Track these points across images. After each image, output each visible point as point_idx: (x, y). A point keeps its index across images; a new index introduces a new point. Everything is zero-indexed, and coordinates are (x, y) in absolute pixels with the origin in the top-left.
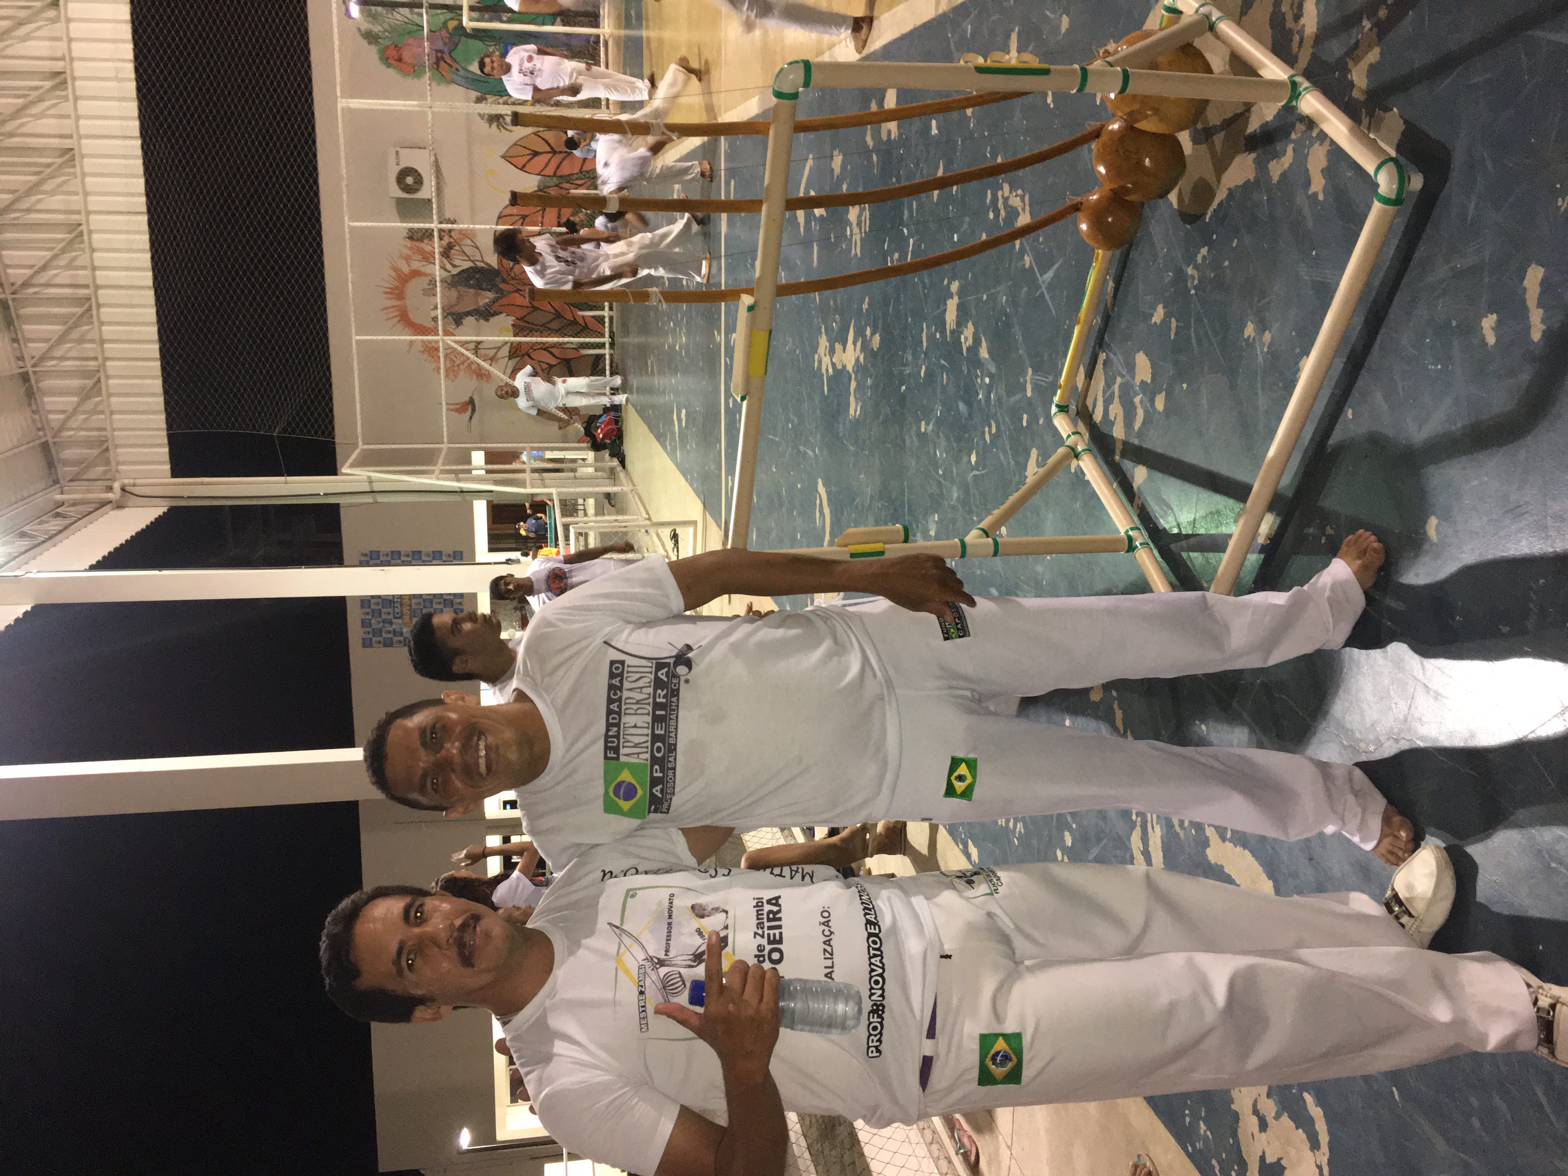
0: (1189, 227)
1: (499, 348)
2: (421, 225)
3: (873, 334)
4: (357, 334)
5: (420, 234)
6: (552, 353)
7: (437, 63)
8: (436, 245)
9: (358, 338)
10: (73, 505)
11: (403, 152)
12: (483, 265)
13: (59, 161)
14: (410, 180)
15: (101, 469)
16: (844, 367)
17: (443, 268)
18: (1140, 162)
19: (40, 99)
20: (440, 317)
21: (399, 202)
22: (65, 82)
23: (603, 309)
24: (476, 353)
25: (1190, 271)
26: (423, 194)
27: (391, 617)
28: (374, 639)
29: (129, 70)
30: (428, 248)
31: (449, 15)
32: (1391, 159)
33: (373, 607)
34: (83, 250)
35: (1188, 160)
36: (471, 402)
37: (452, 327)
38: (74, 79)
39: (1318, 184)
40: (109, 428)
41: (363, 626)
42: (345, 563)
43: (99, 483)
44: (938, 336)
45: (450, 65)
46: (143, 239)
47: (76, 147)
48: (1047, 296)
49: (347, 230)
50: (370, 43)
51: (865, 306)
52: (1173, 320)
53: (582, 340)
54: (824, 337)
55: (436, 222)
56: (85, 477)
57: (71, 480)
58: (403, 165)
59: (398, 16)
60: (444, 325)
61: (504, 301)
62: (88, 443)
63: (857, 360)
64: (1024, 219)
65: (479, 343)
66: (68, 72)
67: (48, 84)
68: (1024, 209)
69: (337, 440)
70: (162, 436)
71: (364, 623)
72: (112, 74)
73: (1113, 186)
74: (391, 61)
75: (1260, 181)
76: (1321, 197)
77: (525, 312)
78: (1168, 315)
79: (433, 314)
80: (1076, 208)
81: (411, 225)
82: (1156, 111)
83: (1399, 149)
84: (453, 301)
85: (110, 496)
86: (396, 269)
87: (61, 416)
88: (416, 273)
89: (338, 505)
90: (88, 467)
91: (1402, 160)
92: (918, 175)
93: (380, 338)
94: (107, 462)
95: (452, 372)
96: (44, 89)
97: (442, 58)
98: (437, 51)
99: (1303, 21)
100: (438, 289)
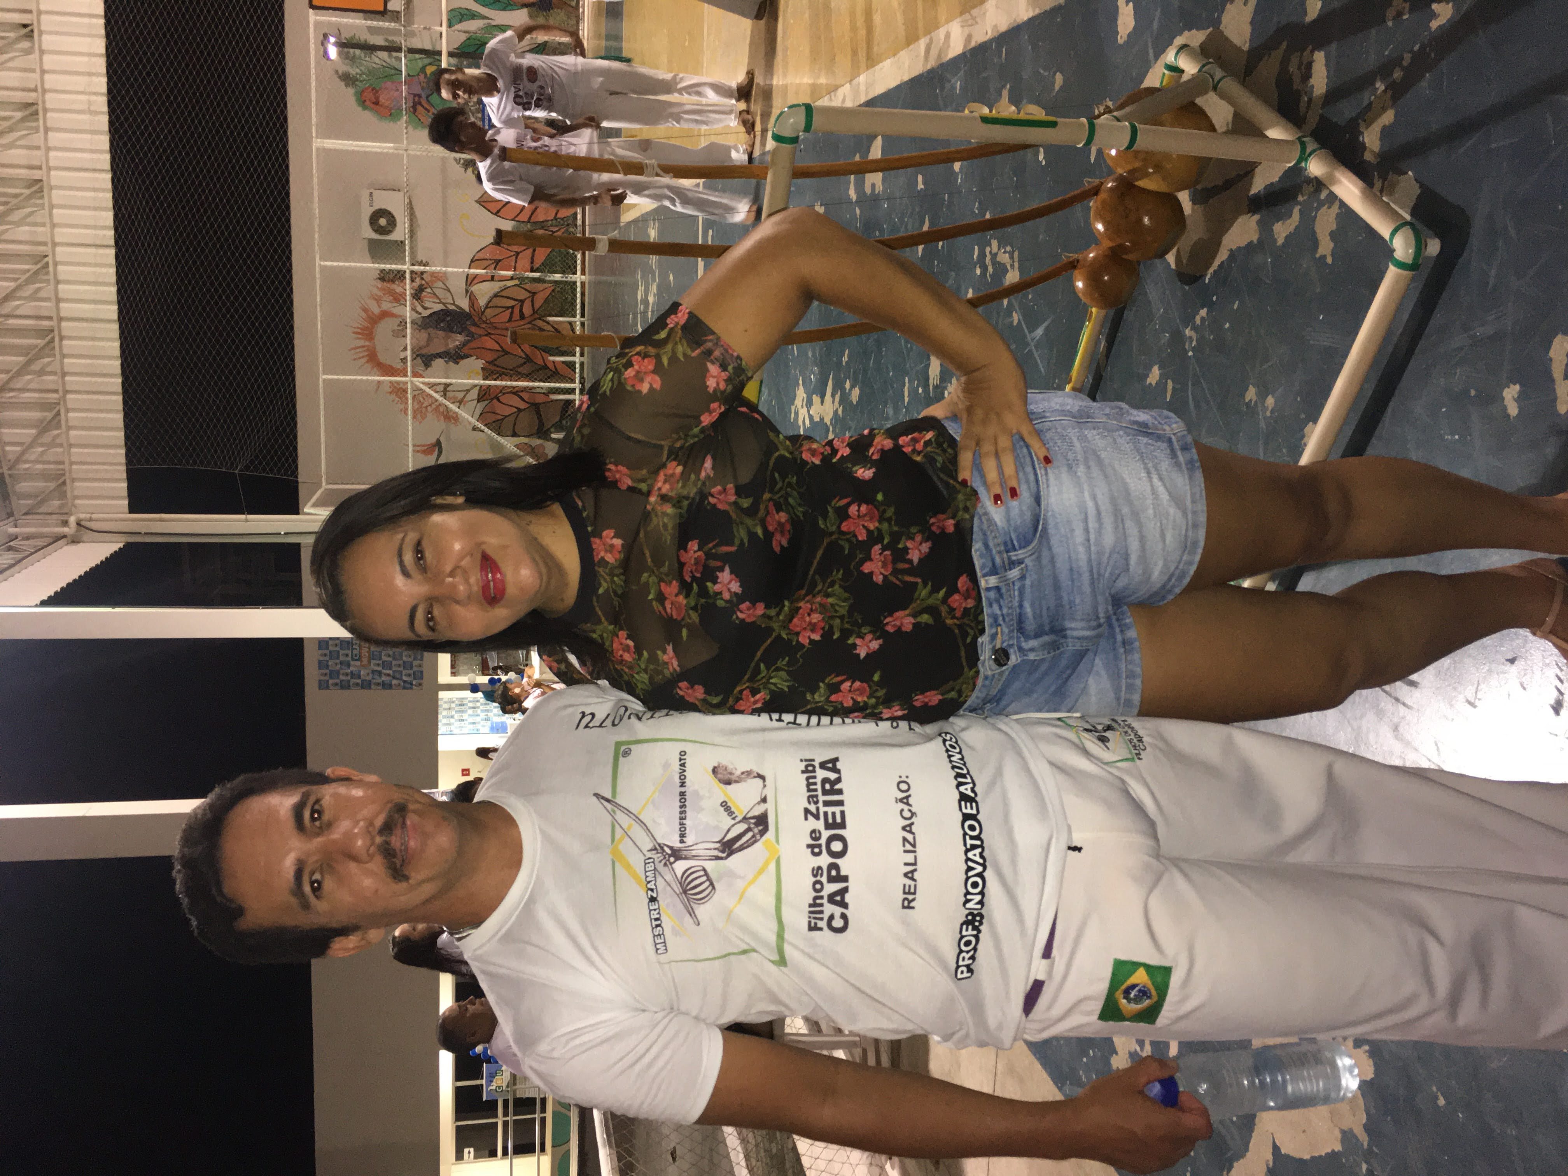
0: (1187, 288)
1: (468, 391)
2: (394, 267)
3: (853, 387)
4: (324, 373)
5: (391, 276)
6: (521, 398)
7: (414, 108)
8: (408, 287)
9: (325, 377)
10: (28, 538)
11: (376, 193)
12: (453, 307)
13: (27, 192)
14: (383, 222)
15: (57, 503)
16: (822, 419)
17: (413, 309)
18: (1140, 220)
19: (11, 130)
20: (409, 359)
21: (372, 243)
22: (36, 113)
23: (574, 355)
24: (445, 396)
25: (1188, 332)
26: (396, 236)
27: (349, 659)
28: (331, 682)
29: (101, 104)
30: (399, 290)
31: (427, 61)
32: (1406, 223)
33: (331, 648)
34: (48, 281)
35: (1188, 222)
36: (438, 443)
37: (421, 369)
38: (45, 110)
39: (1326, 247)
40: (67, 462)
41: (320, 668)
42: (304, 604)
43: (54, 516)
44: (920, 390)
45: (426, 109)
46: (110, 273)
47: (45, 178)
48: (1036, 355)
49: (317, 269)
50: (347, 85)
51: (845, 359)
52: (1170, 383)
53: (552, 385)
54: (801, 387)
55: (408, 264)
56: (40, 511)
57: (26, 514)
58: (377, 206)
59: (377, 60)
60: (413, 367)
61: (473, 345)
62: (45, 476)
63: (836, 412)
64: (1012, 277)
65: (447, 385)
66: (40, 103)
67: (19, 115)
68: (1012, 266)
69: (300, 480)
70: (121, 472)
71: (321, 665)
72: (85, 107)
73: (1111, 244)
74: (368, 103)
75: (1265, 241)
76: (1329, 260)
77: (494, 356)
78: (1164, 377)
79: (402, 355)
80: (1073, 265)
81: (382, 266)
82: (1158, 167)
83: (1412, 214)
84: (423, 343)
85: (66, 530)
86: (365, 310)
87: (18, 449)
88: (385, 314)
89: (299, 545)
90: (42, 502)
91: (1417, 223)
92: (903, 229)
93: (347, 377)
94: (63, 495)
95: (420, 413)
96: (14, 120)
97: (420, 103)
98: (415, 95)
99: (1312, 81)
100: (409, 331)
